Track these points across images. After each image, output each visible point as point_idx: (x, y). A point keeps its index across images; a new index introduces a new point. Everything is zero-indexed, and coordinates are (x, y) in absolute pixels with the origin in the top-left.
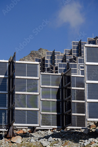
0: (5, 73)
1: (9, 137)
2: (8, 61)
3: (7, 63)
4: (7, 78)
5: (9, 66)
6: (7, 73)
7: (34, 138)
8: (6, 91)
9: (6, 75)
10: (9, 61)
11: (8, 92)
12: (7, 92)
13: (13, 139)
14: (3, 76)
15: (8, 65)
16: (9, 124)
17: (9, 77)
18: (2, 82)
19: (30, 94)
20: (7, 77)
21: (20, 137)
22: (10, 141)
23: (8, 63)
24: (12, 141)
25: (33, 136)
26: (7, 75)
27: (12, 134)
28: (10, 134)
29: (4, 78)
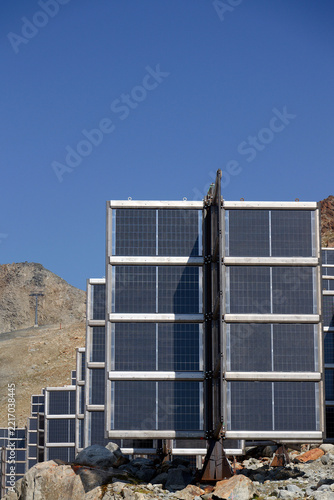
0: (191, 249)
1: (212, 478)
2: (200, 204)
3: (197, 209)
4: (198, 265)
5: (207, 222)
6: (201, 248)
7: (306, 482)
8: (197, 312)
9: (194, 254)
10: (205, 204)
11: (205, 317)
12: (200, 317)
13: (221, 487)
14: (184, 260)
15: (200, 218)
16: (209, 434)
17: (206, 260)
18: (183, 279)
19: (286, 320)
20: (201, 260)
21: (246, 480)
22: (210, 496)
23: (202, 209)
24: (215, 494)
25: (302, 474)
26: (200, 254)
27: (220, 468)
28: (215, 467)
29: (188, 265)
